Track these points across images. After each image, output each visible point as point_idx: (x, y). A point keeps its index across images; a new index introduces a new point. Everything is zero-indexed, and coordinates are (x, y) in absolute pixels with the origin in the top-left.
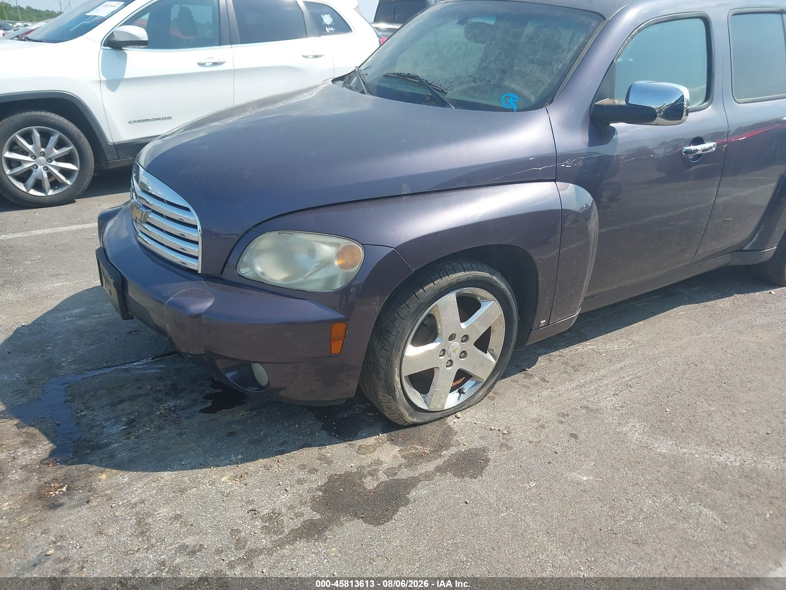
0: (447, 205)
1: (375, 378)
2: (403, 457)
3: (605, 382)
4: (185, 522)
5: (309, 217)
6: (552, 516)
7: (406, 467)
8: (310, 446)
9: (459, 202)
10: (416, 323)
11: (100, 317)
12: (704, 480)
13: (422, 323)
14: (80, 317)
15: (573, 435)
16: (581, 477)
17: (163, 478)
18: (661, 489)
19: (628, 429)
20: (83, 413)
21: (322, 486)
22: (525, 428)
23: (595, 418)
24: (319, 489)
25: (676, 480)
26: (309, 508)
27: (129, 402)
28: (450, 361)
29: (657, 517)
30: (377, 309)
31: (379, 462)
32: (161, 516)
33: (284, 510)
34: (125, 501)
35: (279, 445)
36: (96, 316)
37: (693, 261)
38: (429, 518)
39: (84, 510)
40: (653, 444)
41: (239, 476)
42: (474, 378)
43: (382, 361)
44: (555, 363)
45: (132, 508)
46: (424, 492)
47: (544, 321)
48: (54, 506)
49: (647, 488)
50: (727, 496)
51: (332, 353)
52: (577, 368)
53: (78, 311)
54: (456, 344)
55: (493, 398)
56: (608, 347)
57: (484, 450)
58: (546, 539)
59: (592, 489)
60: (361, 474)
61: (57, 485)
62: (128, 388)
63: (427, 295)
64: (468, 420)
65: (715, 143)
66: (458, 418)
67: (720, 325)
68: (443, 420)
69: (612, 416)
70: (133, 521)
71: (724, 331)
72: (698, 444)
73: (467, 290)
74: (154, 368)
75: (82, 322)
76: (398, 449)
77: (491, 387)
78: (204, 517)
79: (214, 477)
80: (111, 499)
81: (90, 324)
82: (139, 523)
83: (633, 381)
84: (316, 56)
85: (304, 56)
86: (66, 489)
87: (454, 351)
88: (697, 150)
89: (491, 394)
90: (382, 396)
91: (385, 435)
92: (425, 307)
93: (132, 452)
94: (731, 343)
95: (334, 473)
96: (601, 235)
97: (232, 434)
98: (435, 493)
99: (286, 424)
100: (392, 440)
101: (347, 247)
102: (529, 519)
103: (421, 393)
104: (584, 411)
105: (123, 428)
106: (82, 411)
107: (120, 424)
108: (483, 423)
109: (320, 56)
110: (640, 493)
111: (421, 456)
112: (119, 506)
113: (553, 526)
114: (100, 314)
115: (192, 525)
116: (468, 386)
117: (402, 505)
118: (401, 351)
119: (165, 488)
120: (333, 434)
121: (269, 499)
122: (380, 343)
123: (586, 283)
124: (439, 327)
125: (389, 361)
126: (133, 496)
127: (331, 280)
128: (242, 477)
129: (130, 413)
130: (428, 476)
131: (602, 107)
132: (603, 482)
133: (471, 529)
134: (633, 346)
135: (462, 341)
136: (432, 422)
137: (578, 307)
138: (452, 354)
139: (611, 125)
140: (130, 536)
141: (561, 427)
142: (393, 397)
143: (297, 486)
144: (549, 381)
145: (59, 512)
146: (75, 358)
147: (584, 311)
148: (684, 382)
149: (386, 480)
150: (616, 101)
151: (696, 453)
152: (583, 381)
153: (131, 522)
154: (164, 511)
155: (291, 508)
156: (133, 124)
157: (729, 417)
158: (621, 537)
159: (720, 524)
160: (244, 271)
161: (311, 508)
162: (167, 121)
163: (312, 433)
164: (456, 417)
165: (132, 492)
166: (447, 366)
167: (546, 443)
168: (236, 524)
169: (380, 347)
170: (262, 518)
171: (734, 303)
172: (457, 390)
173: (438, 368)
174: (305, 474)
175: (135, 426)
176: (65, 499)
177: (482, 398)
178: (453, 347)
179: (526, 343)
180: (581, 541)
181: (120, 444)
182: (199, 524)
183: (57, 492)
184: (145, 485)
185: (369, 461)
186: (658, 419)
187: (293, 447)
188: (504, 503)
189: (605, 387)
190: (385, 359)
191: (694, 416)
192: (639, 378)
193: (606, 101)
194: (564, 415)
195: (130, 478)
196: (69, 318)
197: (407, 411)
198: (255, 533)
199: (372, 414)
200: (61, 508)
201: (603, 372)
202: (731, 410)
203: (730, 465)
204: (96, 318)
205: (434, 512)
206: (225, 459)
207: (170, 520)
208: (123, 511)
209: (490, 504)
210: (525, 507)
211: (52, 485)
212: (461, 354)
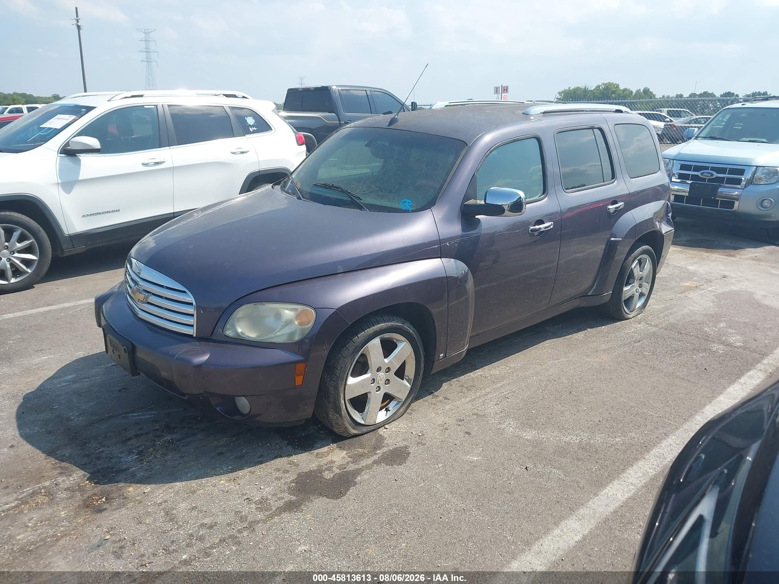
0: (369, 278)
1: (326, 402)
2: (349, 457)
3: (489, 396)
4: (200, 511)
5: (275, 292)
6: (454, 483)
7: (352, 463)
8: (281, 457)
9: (377, 275)
10: (353, 361)
11: (91, 381)
12: (554, 453)
13: (357, 361)
14: (74, 381)
15: (467, 433)
16: (473, 458)
17: (177, 486)
18: (526, 460)
19: (505, 426)
20: (101, 450)
21: (294, 480)
22: (434, 431)
23: (483, 421)
24: (292, 482)
25: (537, 454)
26: (287, 494)
27: (135, 440)
28: (378, 387)
29: (523, 477)
30: (326, 353)
31: (333, 462)
32: (182, 509)
33: (269, 497)
34: (152, 503)
35: (258, 458)
36: (87, 380)
37: (549, 306)
38: (371, 492)
39: (124, 511)
40: (523, 434)
41: (233, 479)
42: (396, 399)
43: (331, 389)
44: (454, 386)
45: (159, 506)
46: (366, 477)
47: (443, 355)
48: (100, 510)
49: (517, 461)
50: (569, 461)
51: (296, 385)
52: (470, 388)
53: (69, 377)
54: (382, 375)
55: (411, 414)
56: (492, 372)
57: (406, 447)
58: (450, 496)
59: (481, 464)
60: (320, 470)
61: (97, 498)
62: (131, 430)
63: (360, 340)
64: (393, 429)
65: (552, 223)
66: (387, 429)
67: (574, 352)
68: (376, 431)
69: (494, 418)
70: (162, 513)
71: (577, 356)
72: (552, 431)
73: (386, 335)
74: (148, 414)
75: (76, 386)
76: (345, 453)
77: (408, 405)
78: (213, 506)
79: (214, 481)
80: (142, 502)
81: (84, 387)
82: (167, 514)
83: (510, 394)
84: (243, 153)
85: (233, 153)
86: (105, 499)
87: (381, 380)
88: (540, 228)
89: (409, 411)
90: (332, 415)
91: (335, 444)
92: (359, 348)
93: (149, 471)
94: (581, 364)
95: (301, 471)
96: (476, 292)
97: (221, 454)
98: (374, 477)
99: (260, 444)
100: (340, 447)
101: (302, 312)
102: (438, 486)
103: (359, 412)
104: (475, 417)
105: (136, 457)
106: (100, 449)
107: (132, 455)
108: (404, 430)
109: (246, 152)
110: (513, 464)
111: (362, 456)
112: (149, 505)
113: (455, 488)
114: (90, 378)
115: (206, 512)
116: (392, 406)
117: (352, 486)
118: (344, 381)
119: (180, 492)
120: (296, 447)
121: (258, 491)
122: (329, 376)
123: (470, 326)
124: (369, 363)
125: (336, 388)
126: (157, 499)
127: (292, 334)
128: (234, 480)
129: (139, 447)
130: (368, 467)
131: (468, 206)
132: (488, 460)
133: (400, 495)
134: (510, 371)
135: (386, 372)
136: (368, 433)
137: (466, 343)
138: (380, 381)
139: (477, 217)
140: (163, 522)
141: (459, 428)
142: (340, 415)
143: (276, 482)
144: (450, 399)
145: (105, 514)
146: (80, 412)
147: (472, 347)
148: (546, 393)
149: (339, 472)
150: (478, 201)
151: (551, 437)
152: (474, 397)
153: (161, 514)
154: (183, 506)
155: (274, 495)
156: (86, 217)
157: (575, 413)
158: (499, 490)
159: (563, 477)
160: (229, 333)
161: (288, 494)
162: (116, 213)
163: (281, 448)
164: (385, 428)
165: (156, 497)
166: (377, 391)
167: (449, 439)
168: (237, 508)
169: (329, 379)
170: (255, 503)
171: (586, 335)
172: (384, 409)
173: (370, 392)
174: (280, 474)
175: (144, 455)
176: (106, 506)
177: (402, 414)
178: (380, 376)
179: (431, 372)
180: (473, 495)
181: (137, 467)
182: (211, 510)
183: (99, 502)
184: (164, 491)
185: (325, 462)
186: (526, 418)
187: (268, 458)
188: (422, 478)
189: (490, 400)
190: (333, 387)
191: (551, 414)
192: (514, 392)
193: (471, 202)
194: (460, 420)
195: (151, 488)
196: (64, 383)
197: (350, 425)
198: (252, 512)
199: (323, 432)
200: (105, 511)
201: (488, 390)
202: (577, 408)
203: (572, 442)
204: (87, 381)
205: (374, 488)
206: (220, 470)
207: (189, 510)
208: (152, 509)
209: (412, 479)
210: (436, 479)
211: (94, 498)
212: (385, 382)
